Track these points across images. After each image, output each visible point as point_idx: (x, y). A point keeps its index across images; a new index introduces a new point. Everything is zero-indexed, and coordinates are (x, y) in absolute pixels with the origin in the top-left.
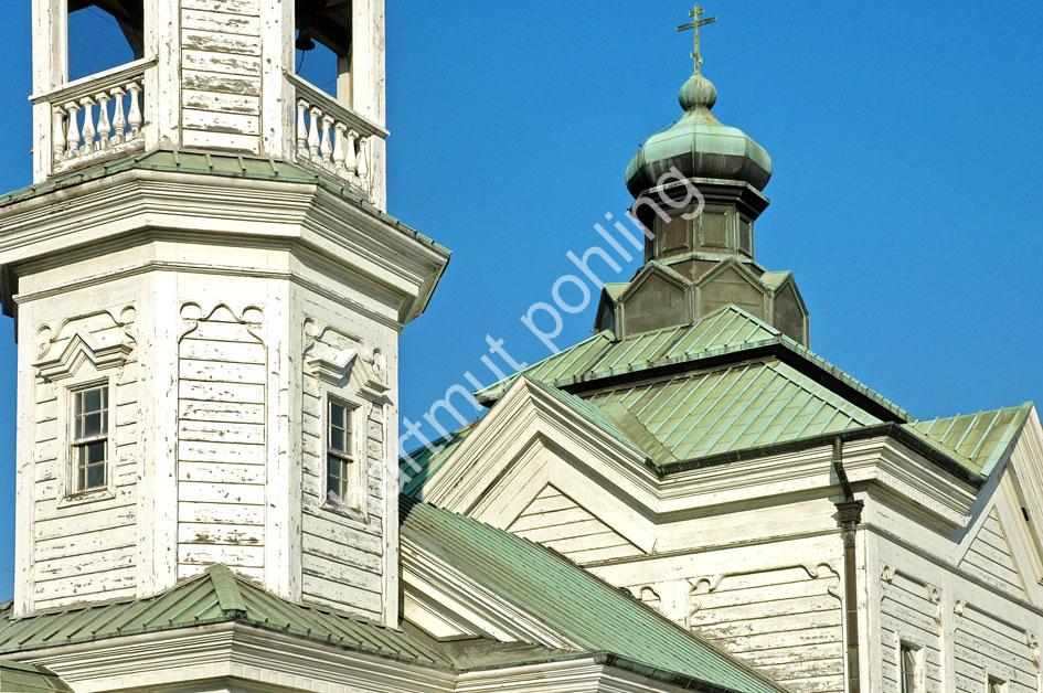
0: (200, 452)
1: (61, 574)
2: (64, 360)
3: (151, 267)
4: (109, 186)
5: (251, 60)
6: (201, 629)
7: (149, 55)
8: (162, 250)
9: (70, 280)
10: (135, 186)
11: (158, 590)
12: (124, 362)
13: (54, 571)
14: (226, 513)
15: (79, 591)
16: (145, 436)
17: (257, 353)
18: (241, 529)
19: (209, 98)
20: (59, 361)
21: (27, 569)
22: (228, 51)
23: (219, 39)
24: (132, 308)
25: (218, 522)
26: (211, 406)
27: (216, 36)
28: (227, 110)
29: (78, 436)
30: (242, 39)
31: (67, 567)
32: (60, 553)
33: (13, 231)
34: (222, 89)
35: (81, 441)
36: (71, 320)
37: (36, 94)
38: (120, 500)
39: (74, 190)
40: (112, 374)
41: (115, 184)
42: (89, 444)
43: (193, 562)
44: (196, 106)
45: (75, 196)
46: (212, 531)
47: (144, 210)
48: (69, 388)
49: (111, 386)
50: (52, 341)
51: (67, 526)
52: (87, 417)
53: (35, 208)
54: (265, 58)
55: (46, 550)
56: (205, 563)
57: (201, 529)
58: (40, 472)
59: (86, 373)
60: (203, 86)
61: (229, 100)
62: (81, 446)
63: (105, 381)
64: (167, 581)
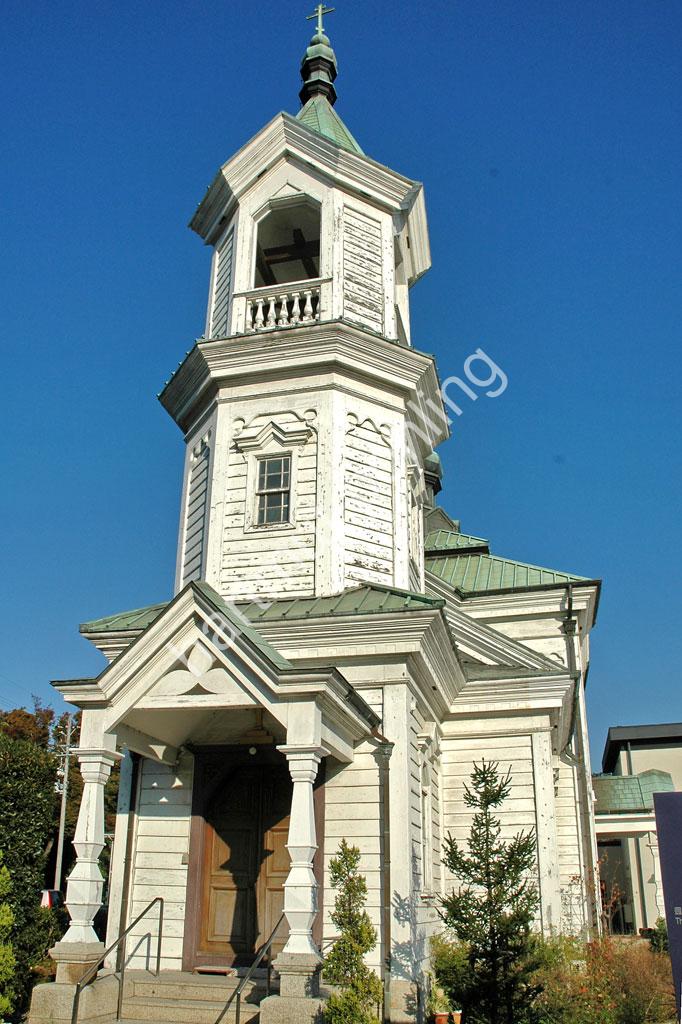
0: (356, 506)
1: (246, 578)
2: (258, 438)
3: (332, 387)
4: (316, 332)
5: (377, 295)
6: (408, 614)
7: (324, 276)
8: (338, 379)
9: (265, 391)
10: (335, 334)
11: (334, 592)
12: (305, 442)
13: (240, 576)
14: (372, 550)
15: (261, 590)
16: (324, 488)
17: (386, 452)
18: (380, 561)
19: (357, 307)
20: (254, 437)
21: (218, 573)
22: (366, 287)
23: (362, 280)
24: (314, 411)
25: (367, 554)
26: (363, 479)
27: (360, 278)
28: (366, 316)
29: (261, 486)
30: (373, 284)
31: (250, 573)
32: (245, 563)
33: (230, 356)
34: (362, 304)
35: (264, 491)
36: (260, 416)
37: (236, 291)
38: (300, 530)
39: (288, 332)
40: (295, 450)
41: (321, 331)
42: (268, 494)
43: (353, 578)
44: (350, 309)
45: (287, 336)
46: (363, 559)
47: (335, 350)
48: (256, 456)
49: (294, 456)
50: (244, 428)
51: (250, 545)
52: (269, 477)
53: (253, 342)
54: (386, 295)
55: (233, 561)
56: (360, 580)
57: (357, 556)
58: (230, 509)
59: (274, 448)
60: (353, 300)
61: (367, 311)
62: (262, 495)
63: (290, 454)
64: (338, 588)
